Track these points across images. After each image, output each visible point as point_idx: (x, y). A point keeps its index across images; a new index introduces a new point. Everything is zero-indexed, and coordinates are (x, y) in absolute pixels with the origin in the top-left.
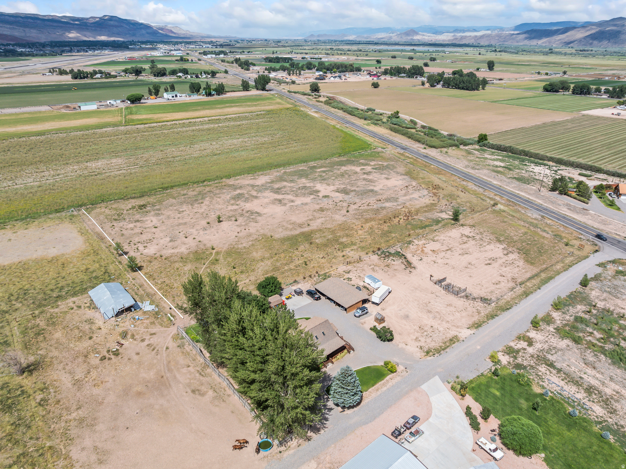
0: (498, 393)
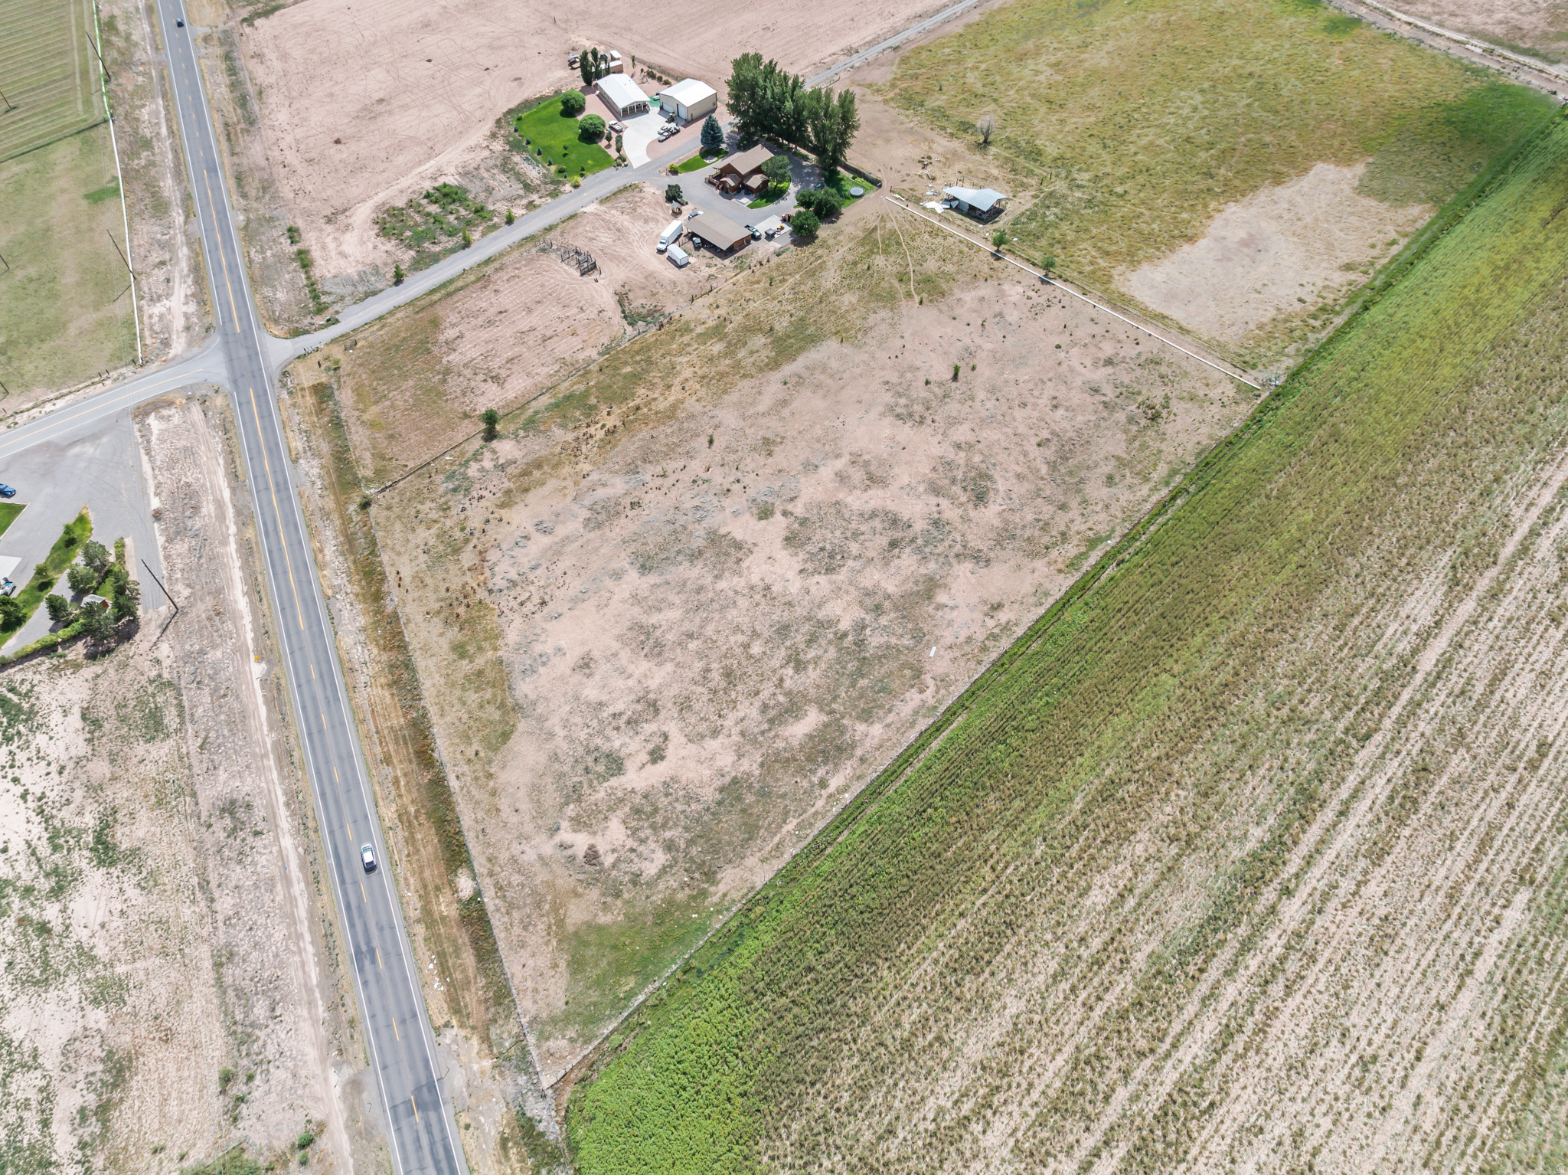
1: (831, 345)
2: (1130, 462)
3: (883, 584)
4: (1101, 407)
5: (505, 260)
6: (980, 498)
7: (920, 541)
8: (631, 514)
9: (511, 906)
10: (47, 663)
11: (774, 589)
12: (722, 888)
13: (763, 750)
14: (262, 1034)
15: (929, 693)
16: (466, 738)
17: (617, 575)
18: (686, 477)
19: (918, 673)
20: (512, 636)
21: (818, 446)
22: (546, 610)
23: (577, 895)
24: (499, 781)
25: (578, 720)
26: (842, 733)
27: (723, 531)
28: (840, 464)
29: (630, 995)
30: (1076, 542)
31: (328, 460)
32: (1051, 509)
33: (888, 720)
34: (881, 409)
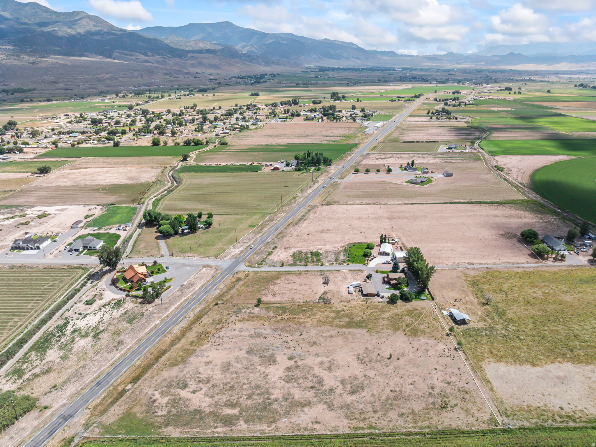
1: (364, 331)
2: (416, 414)
3: (296, 395)
4: (428, 393)
5: (310, 273)
6: (353, 392)
7: (320, 392)
8: (262, 339)
9: (129, 398)
10: (134, 299)
11: (269, 377)
12: (165, 430)
13: (215, 409)
14: (68, 383)
15: (270, 429)
16: (169, 360)
17: (240, 349)
18: (284, 339)
19: (274, 421)
20: (204, 347)
21: (326, 352)
22: (218, 346)
23: (141, 406)
24: (162, 373)
25: (191, 372)
26: (236, 420)
27: (275, 356)
28: (325, 359)
29: (120, 434)
30: (366, 423)
31: (221, 293)
32: (371, 409)
33: (250, 427)
34: (356, 353)
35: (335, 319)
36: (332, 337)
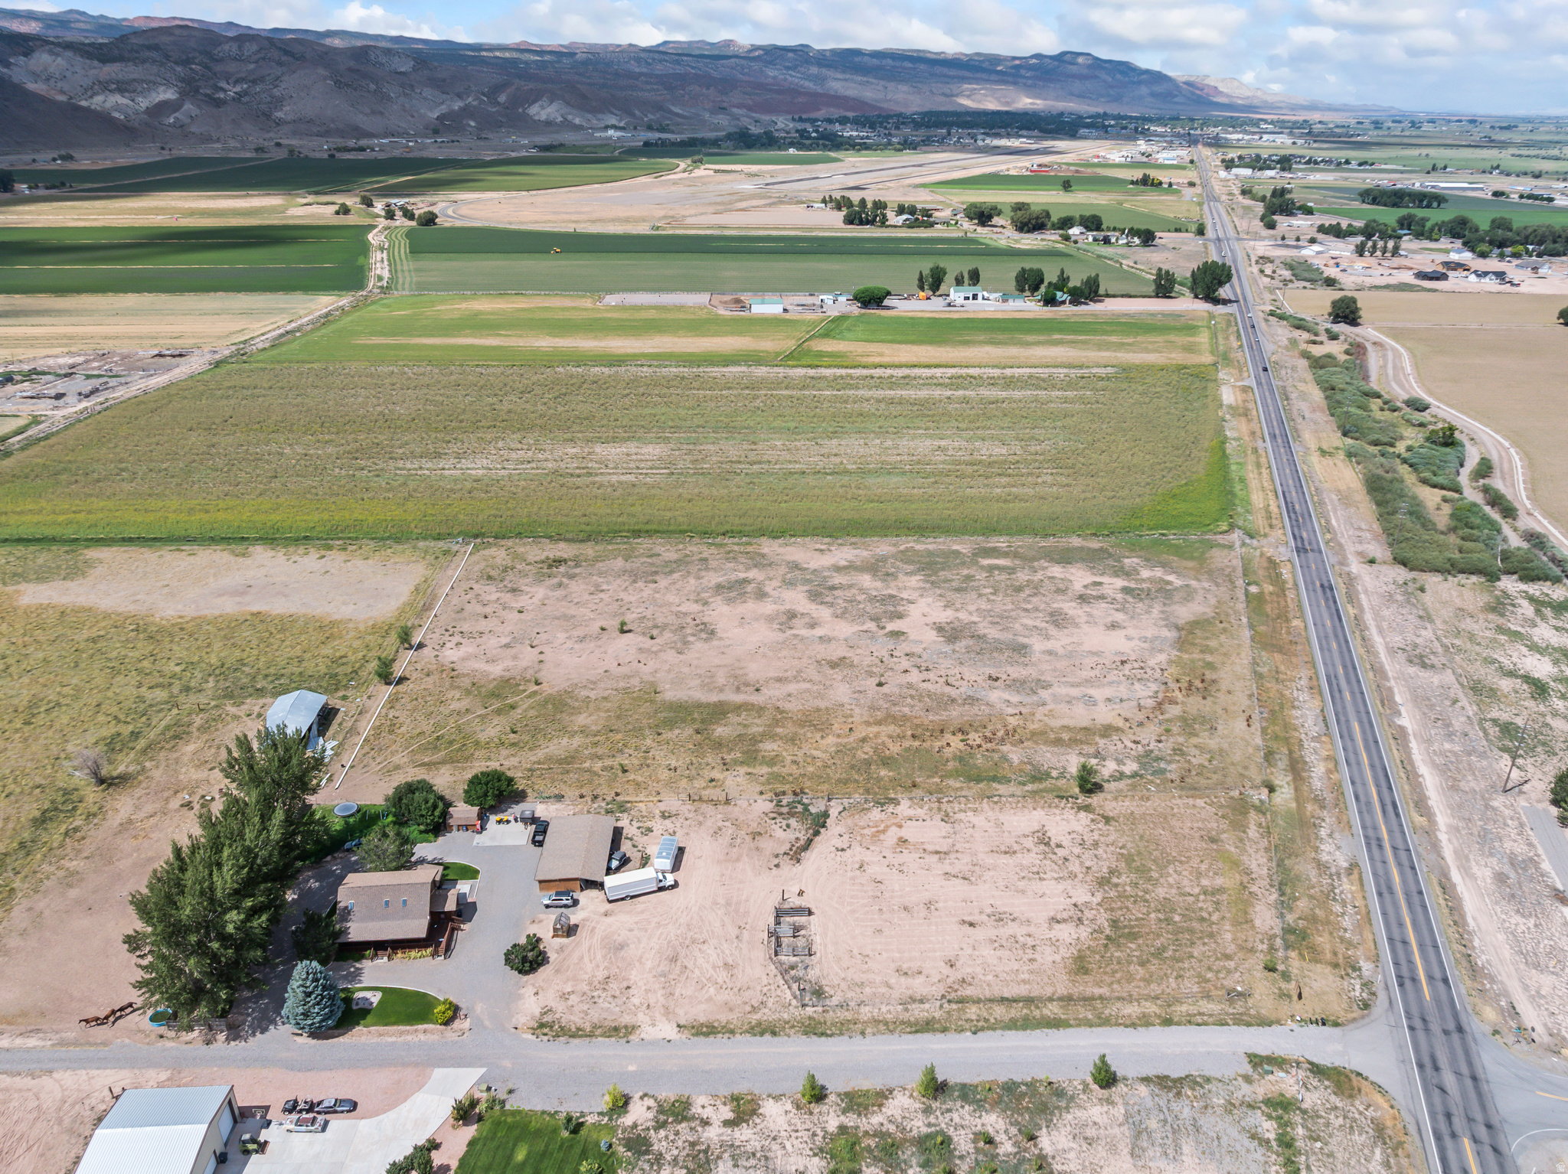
0: (520, 1156)
12: (1100, 545)
15: (908, 545)
17: (1050, 652)
21: (799, 647)
22: (1122, 659)
24: (1211, 610)
27: (942, 639)
35: (763, 735)
36: (779, 680)
